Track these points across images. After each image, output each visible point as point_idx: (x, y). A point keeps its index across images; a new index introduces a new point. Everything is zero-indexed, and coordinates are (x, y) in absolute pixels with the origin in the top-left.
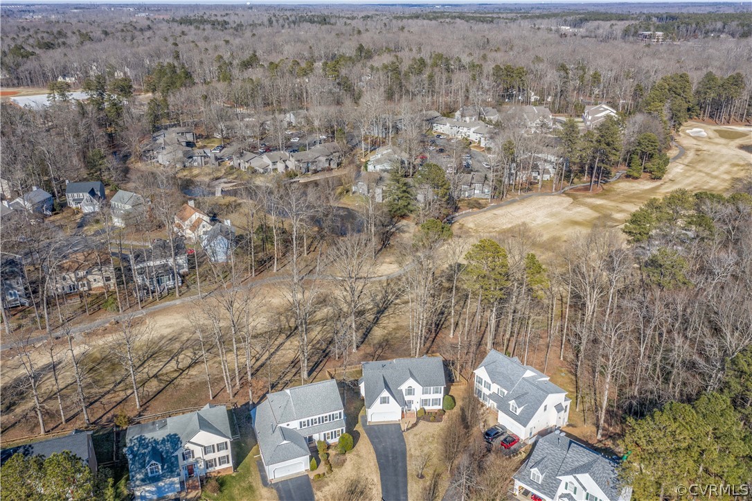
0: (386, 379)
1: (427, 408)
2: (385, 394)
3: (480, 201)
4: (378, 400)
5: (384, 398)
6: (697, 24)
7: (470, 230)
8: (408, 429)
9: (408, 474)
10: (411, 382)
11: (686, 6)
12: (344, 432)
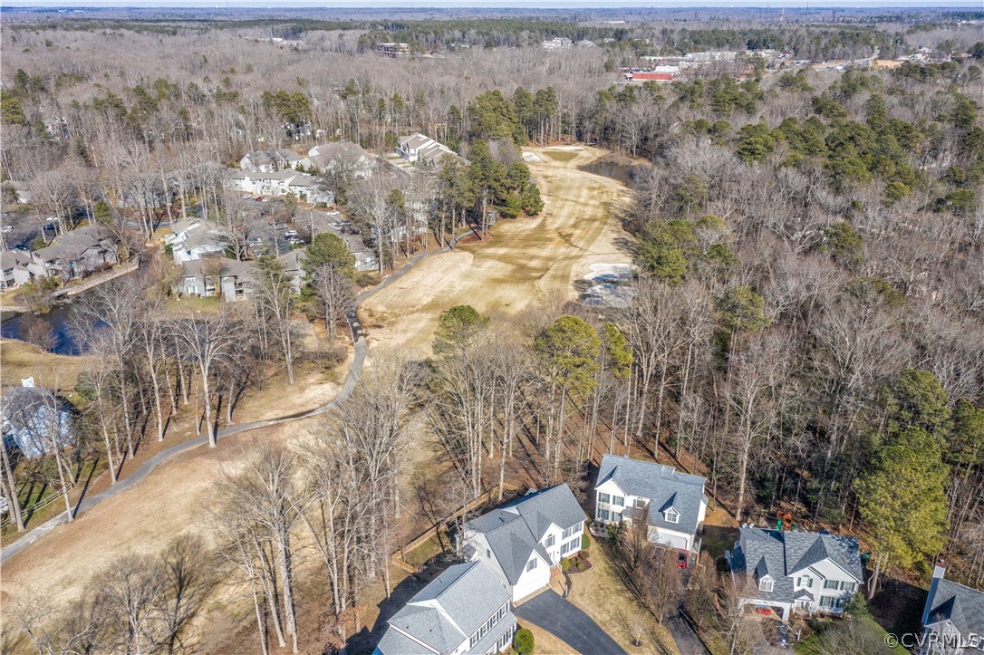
1: (565, 556)
2: (533, 555)
3: (369, 274)
5: (532, 562)
6: (436, 33)
7: (385, 315)
8: (567, 592)
9: (622, 647)
10: (552, 529)
11: (395, 12)
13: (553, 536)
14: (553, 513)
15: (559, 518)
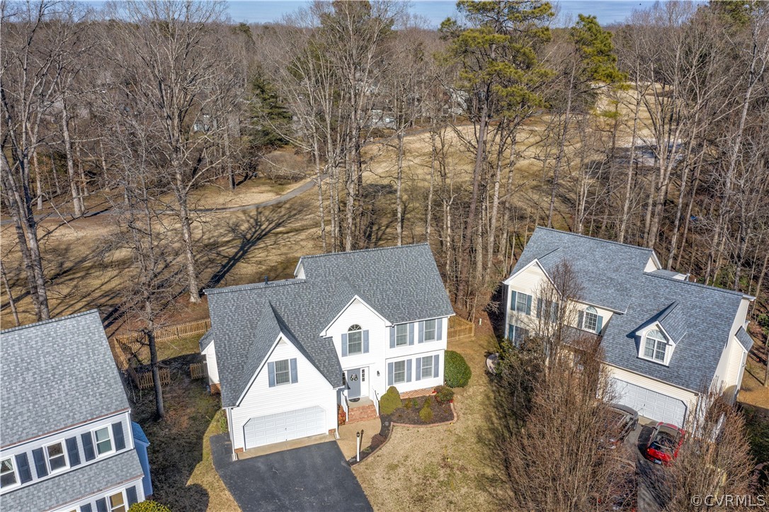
0: (281, 312)
1: (403, 388)
2: (284, 350)
4: (263, 376)
5: (282, 365)
8: (364, 455)
10: (358, 313)
12: (141, 497)
13: (364, 331)
14: (377, 287)
15: (388, 300)
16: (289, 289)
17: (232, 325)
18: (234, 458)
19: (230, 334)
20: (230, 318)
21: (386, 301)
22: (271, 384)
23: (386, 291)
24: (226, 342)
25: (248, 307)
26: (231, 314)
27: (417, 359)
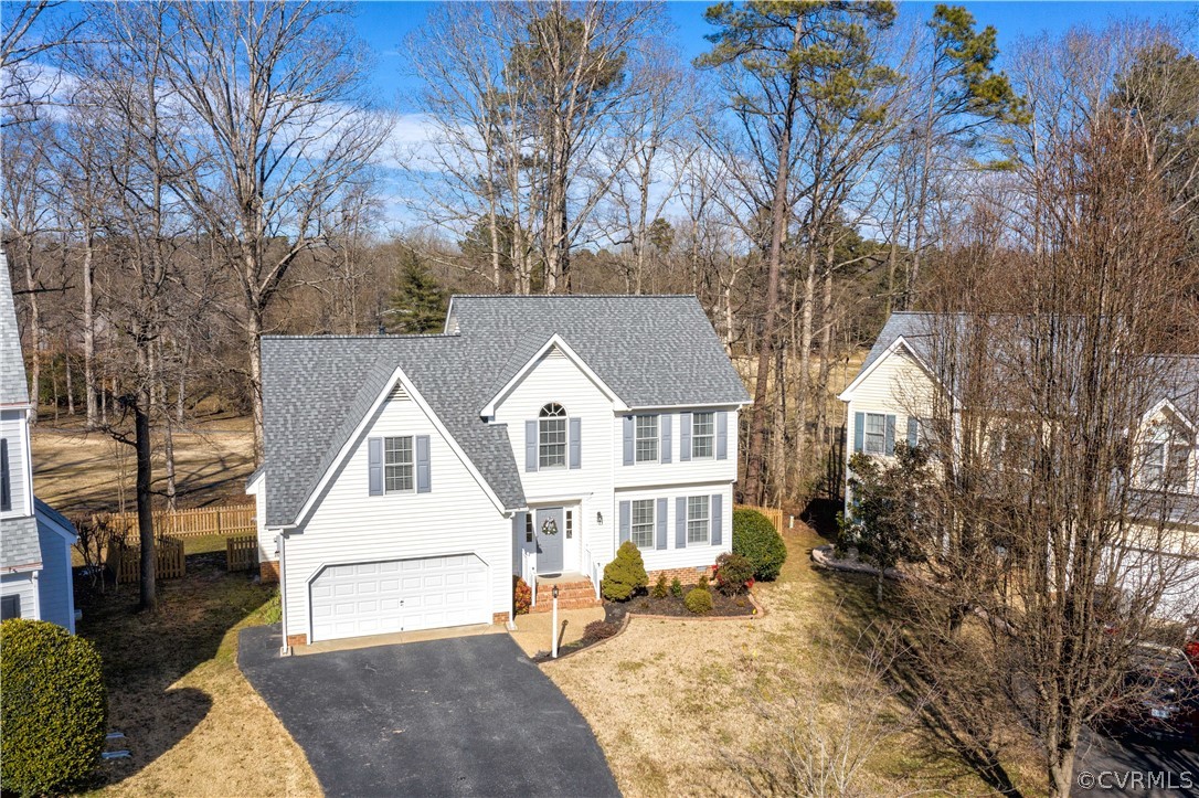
2: (406, 412)
4: (357, 467)
5: (398, 448)
8: (568, 650)
10: (560, 378)
13: (572, 420)
14: (598, 349)
15: (620, 370)
16: (426, 344)
17: (303, 390)
18: (284, 651)
19: (298, 404)
20: (302, 379)
21: (616, 372)
22: (374, 491)
23: (615, 357)
24: (289, 416)
25: (341, 365)
26: (303, 372)
27: (677, 499)
